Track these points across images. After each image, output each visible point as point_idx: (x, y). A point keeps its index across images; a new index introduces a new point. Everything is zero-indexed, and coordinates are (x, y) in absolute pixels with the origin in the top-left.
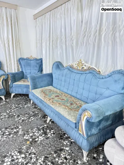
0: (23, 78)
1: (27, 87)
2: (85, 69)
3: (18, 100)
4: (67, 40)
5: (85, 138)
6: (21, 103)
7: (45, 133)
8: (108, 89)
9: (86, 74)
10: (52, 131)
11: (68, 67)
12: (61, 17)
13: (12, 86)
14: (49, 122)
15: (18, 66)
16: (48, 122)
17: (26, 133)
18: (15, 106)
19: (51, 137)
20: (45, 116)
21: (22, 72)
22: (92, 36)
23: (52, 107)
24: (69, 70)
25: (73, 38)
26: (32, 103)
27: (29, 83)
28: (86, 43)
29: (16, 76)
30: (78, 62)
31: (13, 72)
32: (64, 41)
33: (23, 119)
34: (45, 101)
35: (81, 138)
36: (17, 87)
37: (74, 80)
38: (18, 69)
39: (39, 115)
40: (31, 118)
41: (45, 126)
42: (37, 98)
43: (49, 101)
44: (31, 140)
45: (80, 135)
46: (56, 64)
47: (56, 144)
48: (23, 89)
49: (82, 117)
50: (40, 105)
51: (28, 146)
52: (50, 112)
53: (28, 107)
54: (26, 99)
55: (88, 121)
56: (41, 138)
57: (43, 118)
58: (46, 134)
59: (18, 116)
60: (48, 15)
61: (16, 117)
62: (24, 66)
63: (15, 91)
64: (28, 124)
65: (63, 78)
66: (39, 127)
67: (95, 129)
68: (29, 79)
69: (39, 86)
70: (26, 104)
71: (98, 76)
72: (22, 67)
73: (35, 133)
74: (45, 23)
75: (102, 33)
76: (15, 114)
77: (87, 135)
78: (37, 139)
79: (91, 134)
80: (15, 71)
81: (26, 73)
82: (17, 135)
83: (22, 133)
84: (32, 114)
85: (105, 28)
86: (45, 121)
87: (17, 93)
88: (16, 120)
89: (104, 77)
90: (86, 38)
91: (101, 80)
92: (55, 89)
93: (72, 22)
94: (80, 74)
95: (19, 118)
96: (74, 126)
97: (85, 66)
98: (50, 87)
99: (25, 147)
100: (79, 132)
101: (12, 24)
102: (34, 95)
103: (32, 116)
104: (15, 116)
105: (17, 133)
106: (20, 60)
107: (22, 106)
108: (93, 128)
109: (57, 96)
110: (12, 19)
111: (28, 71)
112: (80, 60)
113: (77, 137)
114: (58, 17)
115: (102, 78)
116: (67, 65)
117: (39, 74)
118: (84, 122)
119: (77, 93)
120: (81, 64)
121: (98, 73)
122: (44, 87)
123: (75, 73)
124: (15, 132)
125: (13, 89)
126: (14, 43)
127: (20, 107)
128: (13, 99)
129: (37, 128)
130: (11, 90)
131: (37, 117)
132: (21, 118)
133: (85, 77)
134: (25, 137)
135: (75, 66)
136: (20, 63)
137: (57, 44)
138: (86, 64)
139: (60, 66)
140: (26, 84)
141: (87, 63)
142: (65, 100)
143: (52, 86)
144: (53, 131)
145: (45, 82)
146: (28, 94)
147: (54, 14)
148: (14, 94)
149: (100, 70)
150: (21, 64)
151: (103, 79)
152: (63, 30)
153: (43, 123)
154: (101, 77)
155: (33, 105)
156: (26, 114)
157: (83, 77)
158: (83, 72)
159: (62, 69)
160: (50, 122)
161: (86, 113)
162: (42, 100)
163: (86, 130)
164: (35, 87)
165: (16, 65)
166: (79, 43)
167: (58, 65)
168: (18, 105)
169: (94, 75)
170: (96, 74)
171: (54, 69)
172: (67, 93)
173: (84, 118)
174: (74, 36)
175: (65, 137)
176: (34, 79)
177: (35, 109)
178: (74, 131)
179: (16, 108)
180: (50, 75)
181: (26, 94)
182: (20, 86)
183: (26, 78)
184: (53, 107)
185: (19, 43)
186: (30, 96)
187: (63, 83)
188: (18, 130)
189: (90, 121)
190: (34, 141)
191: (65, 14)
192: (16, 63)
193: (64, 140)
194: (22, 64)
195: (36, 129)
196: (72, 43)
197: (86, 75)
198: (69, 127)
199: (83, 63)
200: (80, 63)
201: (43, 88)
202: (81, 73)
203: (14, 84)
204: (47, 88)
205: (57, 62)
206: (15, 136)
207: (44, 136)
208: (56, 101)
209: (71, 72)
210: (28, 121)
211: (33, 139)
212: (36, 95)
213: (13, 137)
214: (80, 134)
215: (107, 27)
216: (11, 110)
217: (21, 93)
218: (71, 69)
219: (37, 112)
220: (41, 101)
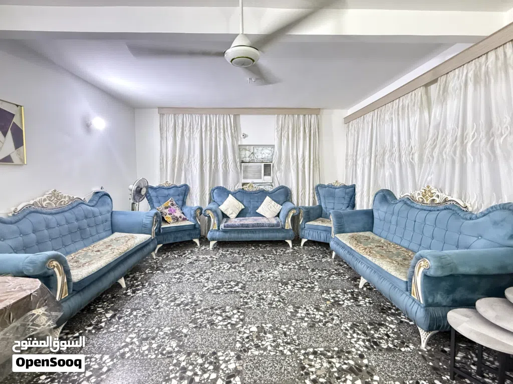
0: (321, 217)
1: (328, 230)
2: (438, 202)
3: (311, 250)
4: (403, 153)
5: (423, 306)
6: (316, 255)
7: (356, 300)
8: (480, 238)
9: (438, 210)
10: (367, 299)
11: (403, 199)
12: (392, 119)
13: (303, 226)
14: (363, 288)
15: (314, 197)
16: (361, 286)
17: (325, 291)
18: (307, 258)
19: (365, 306)
20: (356, 278)
21: (320, 206)
22: (448, 146)
23: (368, 260)
24: (406, 203)
25: (413, 151)
26: (335, 258)
27: (331, 224)
28: (438, 160)
29: (311, 211)
30: (423, 191)
31: (307, 205)
32: (397, 156)
33: (320, 274)
34: (357, 250)
35: (416, 306)
36: (313, 229)
37: (415, 221)
38: (314, 203)
39: (345, 276)
40: (333, 277)
41: (356, 290)
42: (344, 247)
43: (363, 251)
44: (332, 301)
45: (414, 302)
46: (381, 193)
47: (371, 316)
48: (320, 232)
49: (416, 269)
50: (348, 258)
51: (328, 306)
52: (365, 269)
53: (327, 262)
54: (324, 250)
55: (426, 276)
56: (347, 303)
57: (352, 280)
58: (358, 301)
59: (313, 270)
60: (368, 117)
61: (309, 270)
62: (324, 197)
63: (307, 235)
64: (327, 282)
65: (394, 218)
66: (345, 289)
67: (441, 294)
68: (331, 217)
69: (347, 229)
70: (324, 258)
71: (462, 214)
72: (319, 199)
73: (339, 296)
74: (363, 129)
75: (466, 141)
76: (308, 267)
77: (426, 301)
78: (341, 303)
79: (433, 301)
80: (309, 204)
81: (326, 208)
82: (313, 291)
83: (319, 291)
84: (334, 272)
85: (472, 134)
86: (357, 286)
87: (310, 239)
88: (310, 274)
89: (474, 216)
90: (437, 150)
91: (468, 221)
92: (377, 238)
93: (411, 125)
94: (428, 212)
95: (315, 273)
96: (403, 286)
97: (438, 196)
98: (368, 234)
99: (323, 305)
100: (412, 295)
101: (310, 135)
102: (338, 243)
103: (334, 274)
104: (307, 269)
105: (312, 289)
106: (318, 188)
107: (318, 258)
108: (438, 293)
109: (379, 246)
110: (312, 128)
111: (330, 206)
112: (428, 187)
113: (409, 304)
114: (387, 118)
115: (471, 219)
116: (402, 196)
117: (349, 210)
118: (418, 279)
119: (420, 245)
120: (429, 194)
121: (464, 209)
122: (357, 232)
123: (418, 209)
124: (309, 287)
125: (306, 231)
126: (312, 162)
127: (314, 259)
128: (304, 248)
129: (342, 290)
130: (301, 234)
131: (342, 276)
132: (317, 273)
133: (435, 216)
134: (323, 296)
135: (417, 197)
136: (318, 193)
137: (383, 161)
138: (439, 194)
139: (388, 197)
140: (325, 225)
141: (442, 192)
142: (395, 253)
143: (372, 231)
144: (369, 300)
145: (360, 225)
146: (327, 242)
147: (380, 115)
148: (306, 240)
149: (468, 205)
150: (319, 195)
151: (473, 220)
152: (395, 139)
153: (352, 287)
154: (468, 216)
155: (335, 261)
156: (325, 270)
157: (433, 215)
158: (433, 208)
159: (392, 202)
160: (365, 289)
161: (422, 262)
162: (351, 249)
163: (424, 292)
164: (341, 230)
165: (311, 195)
166: (425, 157)
167: (386, 196)
168: (312, 257)
169: (455, 213)
170: (459, 212)
171: (377, 202)
172: (400, 245)
173: (418, 272)
174: (414, 146)
176: (339, 217)
177: (339, 267)
178: (404, 295)
179: (309, 260)
180: (369, 214)
181: (325, 242)
182: (316, 228)
183: (327, 217)
184: (370, 258)
185: (319, 162)
186: (332, 244)
187: (393, 227)
188: (313, 285)
189: (428, 274)
190: (336, 303)
191: (398, 114)
192: (311, 191)
193: (388, 315)
194: (321, 194)
195: (340, 290)
196: (412, 159)
197: (438, 212)
198: (397, 289)
199: (432, 191)
200: (427, 192)
201: (355, 233)
202: (430, 208)
203: (307, 223)
204: (361, 233)
205: (383, 191)
206: (310, 291)
207: (352, 302)
208: (375, 251)
209: (409, 208)
210: (328, 279)
211: (336, 301)
212: (342, 241)
213: (306, 291)
214: (414, 300)
215: (476, 131)
216: (302, 262)
217: (317, 239)
218: (409, 202)
219: (342, 271)
220: (351, 251)
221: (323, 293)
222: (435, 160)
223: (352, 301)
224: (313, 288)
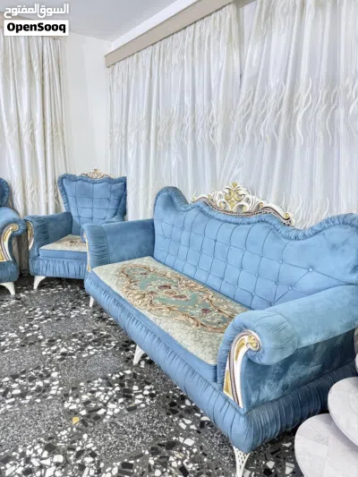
0: (71, 233)
1: (81, 257)
2: (248, 210)
3: (53, 295)
4: (199, 127)
5: (242, 413)
6: (61, 306)
7: (127, 394)
8: (311, 270)
9: (249, 223)
10: (147, 387)
11: (198, 203)
12: (183, 63)
13: (36, 254)
14: (139, 363)
15: (57, 198)
16: (135, 361)
17: (71, 392)
18: (43, 314)
19: (143, 405)
20: (127, 344)
21: (68, 215)
22: (268, 116)
24: (202, 211)
25: (215, 122)
26: (94, 306)
27: (85, 246)
28: (252, 136)
29: (51, 225)
30: (227, 191)
31: (43, 213)
32: (190, 131)
33: (63, 350)
34: (130, 299)
35: (231, 412)
36: (52, 258)
37: (216, 241)
38: (57, 208)
39: (110, 342)
40: (89, 350)
41: (128, 372)
42: (107, 290)
43: (140, 301)
44: (84, 413)
45: (227, 404)
46: (165, 194)
47: (156, 428)
48: (68, 263)
49: (234, 349)
50: (114, 311)
51: (74, 429)
52: (142, 333)
53: (79, 316)
54: (77, 292)
55: (250, 362)
56: (114, 408)
57: (121, 349)
58: (131, 397)
59: (52, 342)
60: (146, 54)
61: (43, 344)
62: (75, 197)
63: (44, 269)
64: (77, 367)
65: (185, 236)
66: (110, 375)
67: (269, 385)
68: (85, 236)
69: (114, 256)
70: (74, 308)
71: (283, 230)
72: (67, 202)
73: (98, 394)
74: (137, 78)
75: (297, 108)
76: (41, 337)
77: (248, 402)
78: (101, 412)
79: (259, 399)
80: (47, 213)
81: (79, 217)
82: (45, 397)
83: (59, 392)
84: (90, 337)
85: (307, 95)
86: (129, 360)
87: (50, 274)
88: (44, 353)
89: (300, 234)
90: (251, 121)
91: (292, 242)
92: (160, 267)
93: (213, 77)
94: (234, 226)
95: (54, 348)
96: (209, 375)
97: (248, 200)
98: (146, 261)
99: (64, 433)
100: (225, 392)
101: (43, 79)
102: (98, 282)
103: (90, 343)
104: (40, 341)
105: (44, 391)
106: (63, 181)
107: (64, 313)
108: (264, 384)
109: (165, 286)
110: (46, 63)
111: (86, 213)
112: (235, 185)
113: (219, 409)
114: (175, 60)
115: (296, 238)
116: (196, 198)
117: (116, 222)
118: (238, 366)
120: (236, 196)
121: (285, 222)
122: (129, 259)
123: (219, 220)
124: (39, 389)
125: (41, 263)
126: (48, 132)
127: (56, 315)
128: (38, 293)
129: (103, 378)
130: (33, 267)
131: (104, 345)
132: (58, 349)
133: (245, 232)
134: (66, 405)
135: (218, 202)
136: (63, 190)
137: (169, 137)
138: (250, 197)
139: (176, 200)
140: (75, 248)
141: (253, 194)
143: (153, 256)
144: (150, 390)
145: (134, 247)
146: (82, 278)
147: (164, 53)
148: (43, 278)
149: (290, 215)
150: (65, 193)
151: (299, 240)
152: (187, 100)
153: (122, 365)
154: (293, 234)
155: (94, 312)
156: (75, 336)
157: (241, 232)
158: (241, 218)
159: (183, 209)
160: (143, 363)
161: (246, 338)
162: (120, 297)
163: (245, 388)
164: (102, 260)
165: (51, 194)
166: (232, 135)
167: (172, 198)
168: (53, 310)
169: (274, 230)
170: (279, 227)
171: (159, 208)
172: (193, 279)
173: (238, 352)
174: (217, 115)
175: (183, 407)
176: (99, 236)
177: (100, 324)
178: (210, 389)
179: (46, 318)
180: (148, 227)
181: (77, 277)
182: (60, 255)
183: (79, 233)
184: (151, 317)
185: (63, 134)
186: (87, 283)
187: (183, 249)
188: (47, 381)
189: (257, 360)
190: (93, 417)
191: (193, 54)
192: (51, 188)
193: (181, 417)
194: (68, 193)
195: (100, 380)
196: (212, 136)
197: (249, 226)
198: (197, 376)
199: (241, 193)
200: (233, 191)
201: (127, 262)
202: (234, 220)
203: (43, 248)
204: (137, 262)
205: (167, 189)
206: (38, 401)
207: (122, 403)
208: (159, 299)
209: (206, 218)
210: (78, 359)
211: (91, 411)
212: (105, 281)
213: (32, 403)
214: (226, 399)
215: (311, 92)
216: (31, 325)
217: (61, 273)
218: (206, 209)
219: (105, 333)
220: (118, 300)
221: (67, 395)
222: (247, 139)
223: (121, 400)
224: (47, 387)
